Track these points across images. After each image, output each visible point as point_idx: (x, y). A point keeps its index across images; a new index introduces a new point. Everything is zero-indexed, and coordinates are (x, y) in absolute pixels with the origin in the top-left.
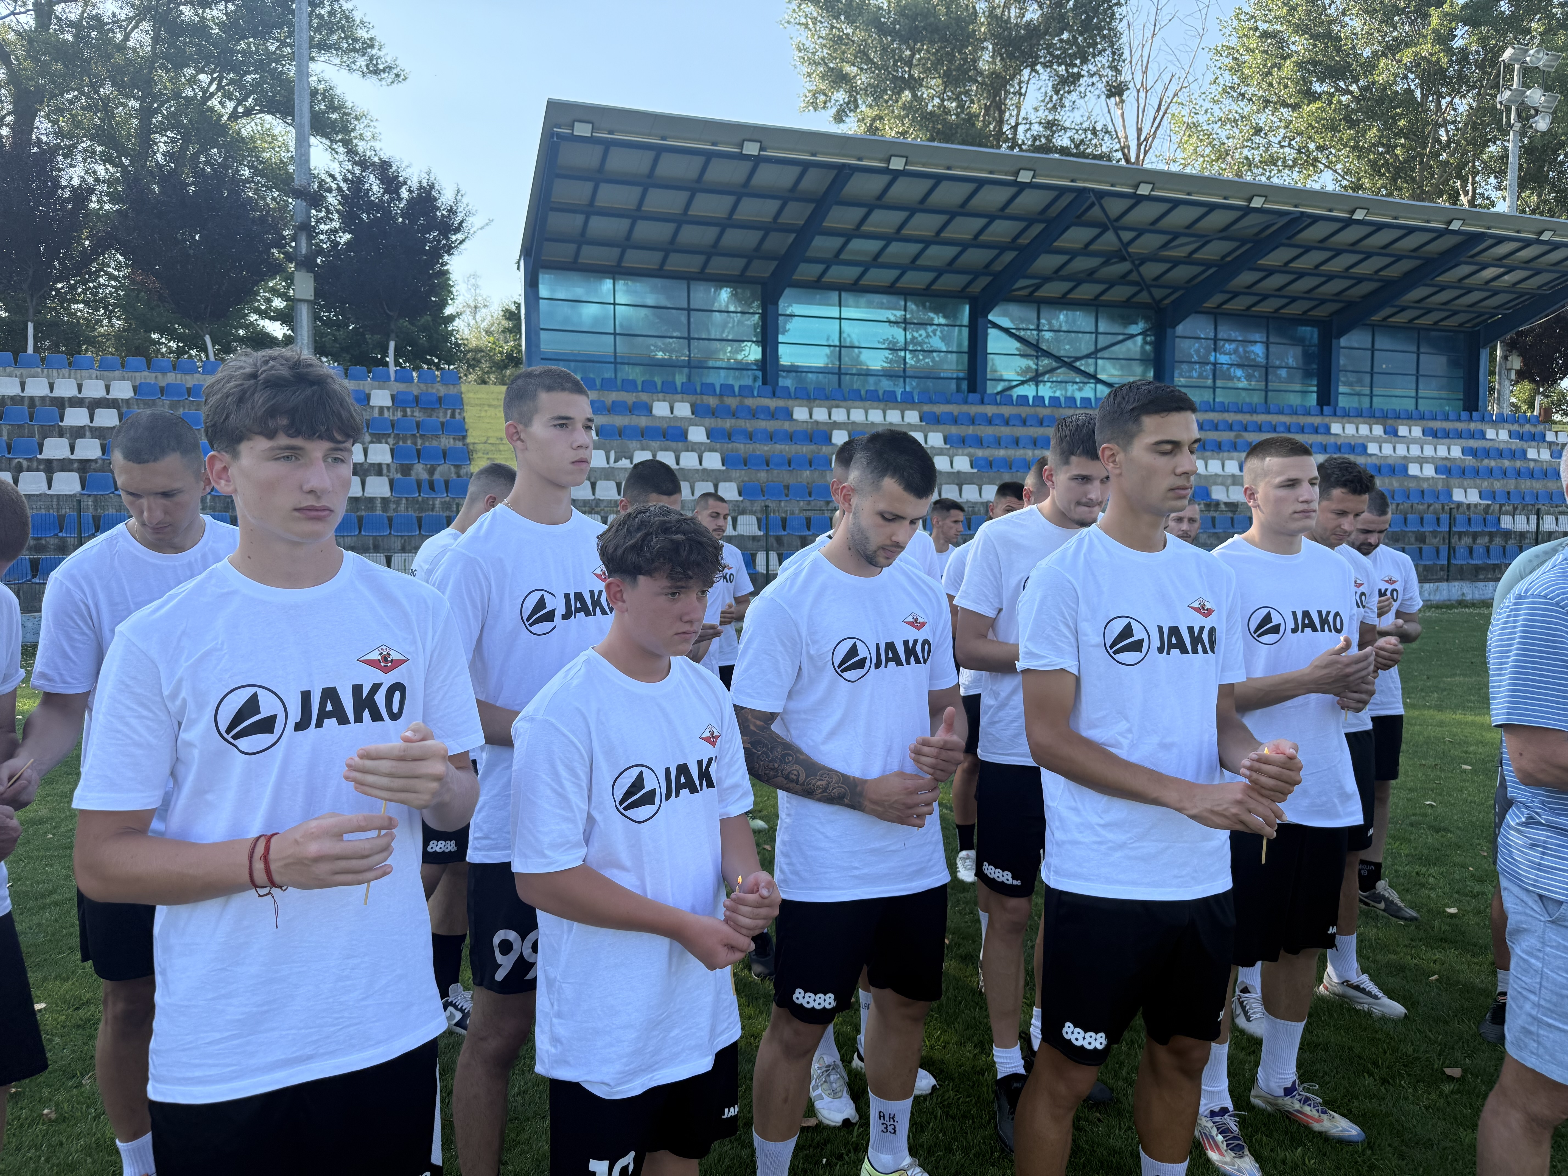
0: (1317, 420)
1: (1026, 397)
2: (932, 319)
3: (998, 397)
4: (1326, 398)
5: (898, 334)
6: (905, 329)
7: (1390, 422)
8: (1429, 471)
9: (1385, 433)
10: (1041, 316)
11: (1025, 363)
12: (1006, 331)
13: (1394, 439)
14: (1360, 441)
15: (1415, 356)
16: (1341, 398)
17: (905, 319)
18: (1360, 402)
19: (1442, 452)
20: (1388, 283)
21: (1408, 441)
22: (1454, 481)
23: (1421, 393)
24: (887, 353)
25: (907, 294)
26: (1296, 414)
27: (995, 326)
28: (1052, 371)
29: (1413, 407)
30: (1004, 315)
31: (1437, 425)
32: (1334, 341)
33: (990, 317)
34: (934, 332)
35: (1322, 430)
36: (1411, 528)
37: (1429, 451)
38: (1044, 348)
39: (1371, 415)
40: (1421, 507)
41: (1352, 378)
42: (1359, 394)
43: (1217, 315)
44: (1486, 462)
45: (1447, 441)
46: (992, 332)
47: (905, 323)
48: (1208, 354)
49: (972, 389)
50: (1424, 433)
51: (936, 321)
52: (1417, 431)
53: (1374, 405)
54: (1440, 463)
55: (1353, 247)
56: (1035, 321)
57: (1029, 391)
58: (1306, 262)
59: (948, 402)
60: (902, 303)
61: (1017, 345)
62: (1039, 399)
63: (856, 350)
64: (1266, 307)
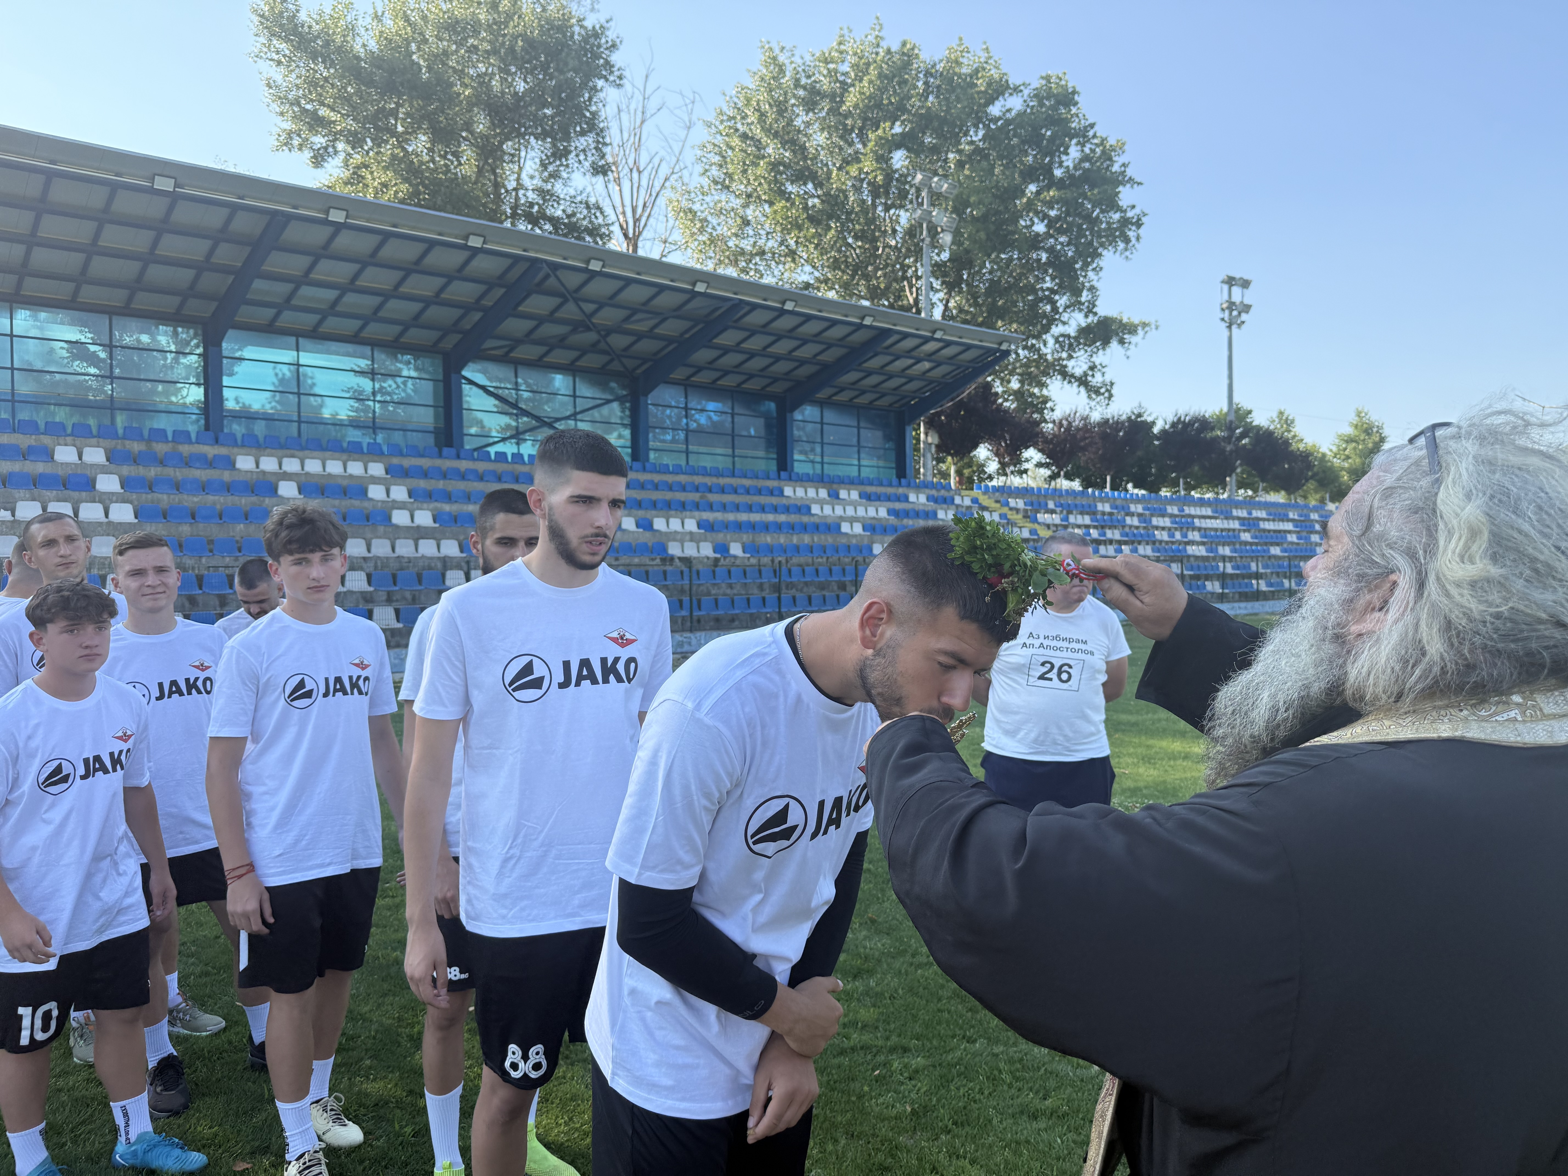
0: (772, 484)
1: (504, 454)
2: (400, 370)
3: (476, 454)
4: (784, 465)
5: (366, 384)
6: (373, 380)
7: (835, 486)
8: (858, 529)
9: (829, 495)
10: (519, 374)
11: (505, 420)
12: (483, 388)
13: (836, 501)
14: (808, 503)
15: (855, 430)
16: (796, 464)
17: (373, 369)
18: (814, 468)
19: (872, 512)
20: (825, 366)
21: (845, 503)
22: (877, 537)
23: (863, 462)
24: (352, 402)
25: (374, 344)
26: (757, 478)
27: (471, 382)
28: (531, 430)
29: (856, 474)
30: (479, 371)
31: (870, 489)
32: (788, 415)
33: (465, 373)
34: (405, 383)
35: (776, 493)
36: (835, 578)
37: (861, 512)
38: (524, 407)
39: (820, 480)
40: (847, 560)
41: (807, 447)
42: (813, 462)
43: (687, 385)
44: (905, 521)
45: (878, 503)
46: (466, 388)
47: (372, 374)
48: (679, 419)
49: (450, 445)
50: (861, 496)
51: (405, 373)
52: (855, 495)
53: (826, 472)
54: (869, 522)
55: (790, 333)
56: (513, 379)
57: (509, 448)
58: (755, 343)
59: (422, 456)
60: (370, 353)
61: (497, 402)
62: (518, 457)
63: (319, 399)
64: (729, 381)
